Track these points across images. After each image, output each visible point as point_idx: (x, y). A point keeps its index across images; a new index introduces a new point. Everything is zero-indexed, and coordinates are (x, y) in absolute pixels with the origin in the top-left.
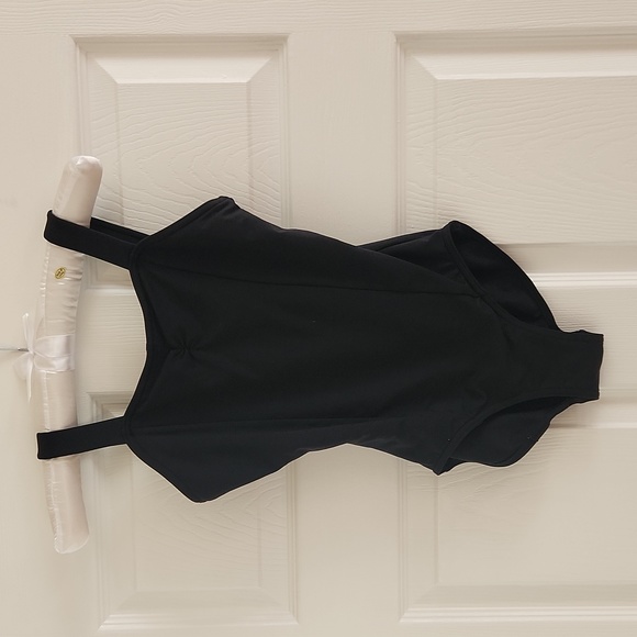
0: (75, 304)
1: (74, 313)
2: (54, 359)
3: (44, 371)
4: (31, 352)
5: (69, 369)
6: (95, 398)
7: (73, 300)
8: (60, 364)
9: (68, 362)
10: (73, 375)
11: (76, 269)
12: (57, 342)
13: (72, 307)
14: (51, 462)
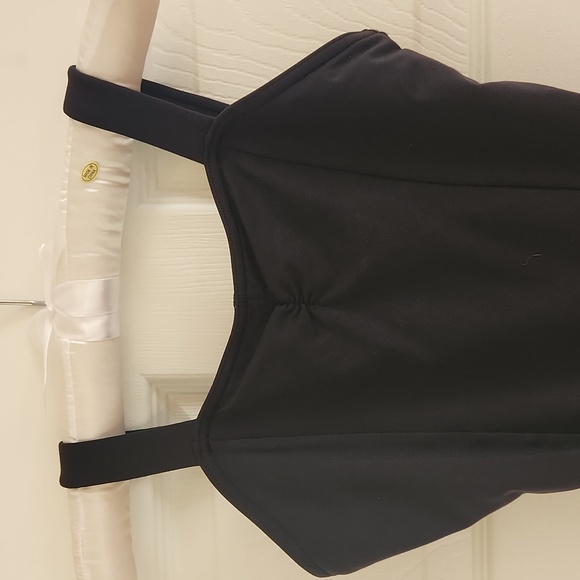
0: (118, 227)
1: (116, 242)
2: (83, 319)
3: (66, 340)
4: (50, 309)
5: (109, 336)
6: (156, 384)
7: (114, 219)
8: (93, 328)
9: (108, 324)
10: (117, 347)
11: (118, 165)
12: (88, 291)
13: (113, 233)
14: (80, 494)
